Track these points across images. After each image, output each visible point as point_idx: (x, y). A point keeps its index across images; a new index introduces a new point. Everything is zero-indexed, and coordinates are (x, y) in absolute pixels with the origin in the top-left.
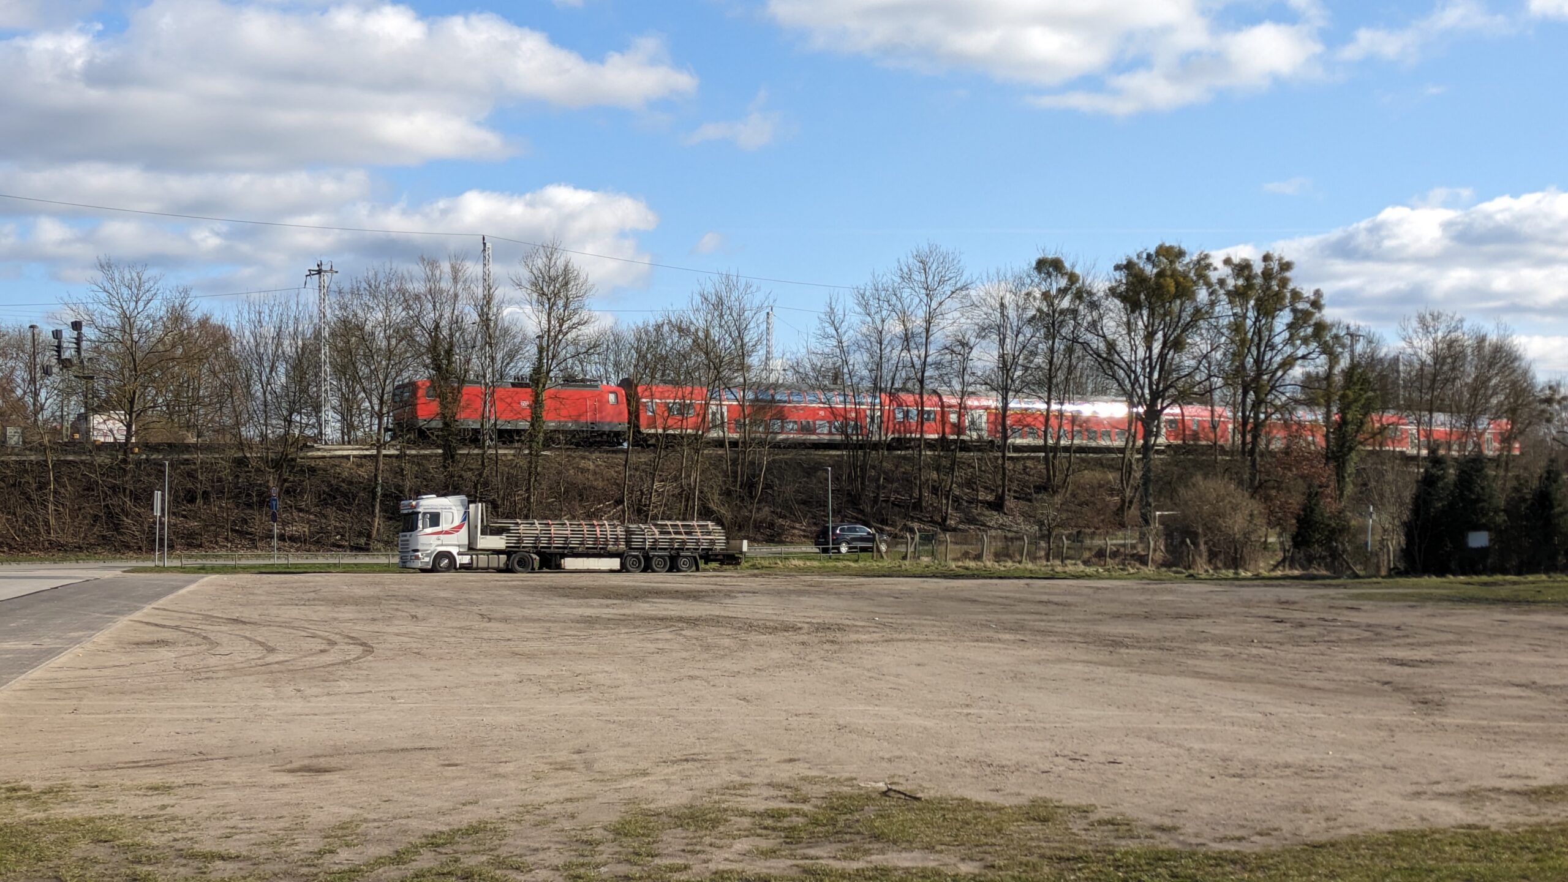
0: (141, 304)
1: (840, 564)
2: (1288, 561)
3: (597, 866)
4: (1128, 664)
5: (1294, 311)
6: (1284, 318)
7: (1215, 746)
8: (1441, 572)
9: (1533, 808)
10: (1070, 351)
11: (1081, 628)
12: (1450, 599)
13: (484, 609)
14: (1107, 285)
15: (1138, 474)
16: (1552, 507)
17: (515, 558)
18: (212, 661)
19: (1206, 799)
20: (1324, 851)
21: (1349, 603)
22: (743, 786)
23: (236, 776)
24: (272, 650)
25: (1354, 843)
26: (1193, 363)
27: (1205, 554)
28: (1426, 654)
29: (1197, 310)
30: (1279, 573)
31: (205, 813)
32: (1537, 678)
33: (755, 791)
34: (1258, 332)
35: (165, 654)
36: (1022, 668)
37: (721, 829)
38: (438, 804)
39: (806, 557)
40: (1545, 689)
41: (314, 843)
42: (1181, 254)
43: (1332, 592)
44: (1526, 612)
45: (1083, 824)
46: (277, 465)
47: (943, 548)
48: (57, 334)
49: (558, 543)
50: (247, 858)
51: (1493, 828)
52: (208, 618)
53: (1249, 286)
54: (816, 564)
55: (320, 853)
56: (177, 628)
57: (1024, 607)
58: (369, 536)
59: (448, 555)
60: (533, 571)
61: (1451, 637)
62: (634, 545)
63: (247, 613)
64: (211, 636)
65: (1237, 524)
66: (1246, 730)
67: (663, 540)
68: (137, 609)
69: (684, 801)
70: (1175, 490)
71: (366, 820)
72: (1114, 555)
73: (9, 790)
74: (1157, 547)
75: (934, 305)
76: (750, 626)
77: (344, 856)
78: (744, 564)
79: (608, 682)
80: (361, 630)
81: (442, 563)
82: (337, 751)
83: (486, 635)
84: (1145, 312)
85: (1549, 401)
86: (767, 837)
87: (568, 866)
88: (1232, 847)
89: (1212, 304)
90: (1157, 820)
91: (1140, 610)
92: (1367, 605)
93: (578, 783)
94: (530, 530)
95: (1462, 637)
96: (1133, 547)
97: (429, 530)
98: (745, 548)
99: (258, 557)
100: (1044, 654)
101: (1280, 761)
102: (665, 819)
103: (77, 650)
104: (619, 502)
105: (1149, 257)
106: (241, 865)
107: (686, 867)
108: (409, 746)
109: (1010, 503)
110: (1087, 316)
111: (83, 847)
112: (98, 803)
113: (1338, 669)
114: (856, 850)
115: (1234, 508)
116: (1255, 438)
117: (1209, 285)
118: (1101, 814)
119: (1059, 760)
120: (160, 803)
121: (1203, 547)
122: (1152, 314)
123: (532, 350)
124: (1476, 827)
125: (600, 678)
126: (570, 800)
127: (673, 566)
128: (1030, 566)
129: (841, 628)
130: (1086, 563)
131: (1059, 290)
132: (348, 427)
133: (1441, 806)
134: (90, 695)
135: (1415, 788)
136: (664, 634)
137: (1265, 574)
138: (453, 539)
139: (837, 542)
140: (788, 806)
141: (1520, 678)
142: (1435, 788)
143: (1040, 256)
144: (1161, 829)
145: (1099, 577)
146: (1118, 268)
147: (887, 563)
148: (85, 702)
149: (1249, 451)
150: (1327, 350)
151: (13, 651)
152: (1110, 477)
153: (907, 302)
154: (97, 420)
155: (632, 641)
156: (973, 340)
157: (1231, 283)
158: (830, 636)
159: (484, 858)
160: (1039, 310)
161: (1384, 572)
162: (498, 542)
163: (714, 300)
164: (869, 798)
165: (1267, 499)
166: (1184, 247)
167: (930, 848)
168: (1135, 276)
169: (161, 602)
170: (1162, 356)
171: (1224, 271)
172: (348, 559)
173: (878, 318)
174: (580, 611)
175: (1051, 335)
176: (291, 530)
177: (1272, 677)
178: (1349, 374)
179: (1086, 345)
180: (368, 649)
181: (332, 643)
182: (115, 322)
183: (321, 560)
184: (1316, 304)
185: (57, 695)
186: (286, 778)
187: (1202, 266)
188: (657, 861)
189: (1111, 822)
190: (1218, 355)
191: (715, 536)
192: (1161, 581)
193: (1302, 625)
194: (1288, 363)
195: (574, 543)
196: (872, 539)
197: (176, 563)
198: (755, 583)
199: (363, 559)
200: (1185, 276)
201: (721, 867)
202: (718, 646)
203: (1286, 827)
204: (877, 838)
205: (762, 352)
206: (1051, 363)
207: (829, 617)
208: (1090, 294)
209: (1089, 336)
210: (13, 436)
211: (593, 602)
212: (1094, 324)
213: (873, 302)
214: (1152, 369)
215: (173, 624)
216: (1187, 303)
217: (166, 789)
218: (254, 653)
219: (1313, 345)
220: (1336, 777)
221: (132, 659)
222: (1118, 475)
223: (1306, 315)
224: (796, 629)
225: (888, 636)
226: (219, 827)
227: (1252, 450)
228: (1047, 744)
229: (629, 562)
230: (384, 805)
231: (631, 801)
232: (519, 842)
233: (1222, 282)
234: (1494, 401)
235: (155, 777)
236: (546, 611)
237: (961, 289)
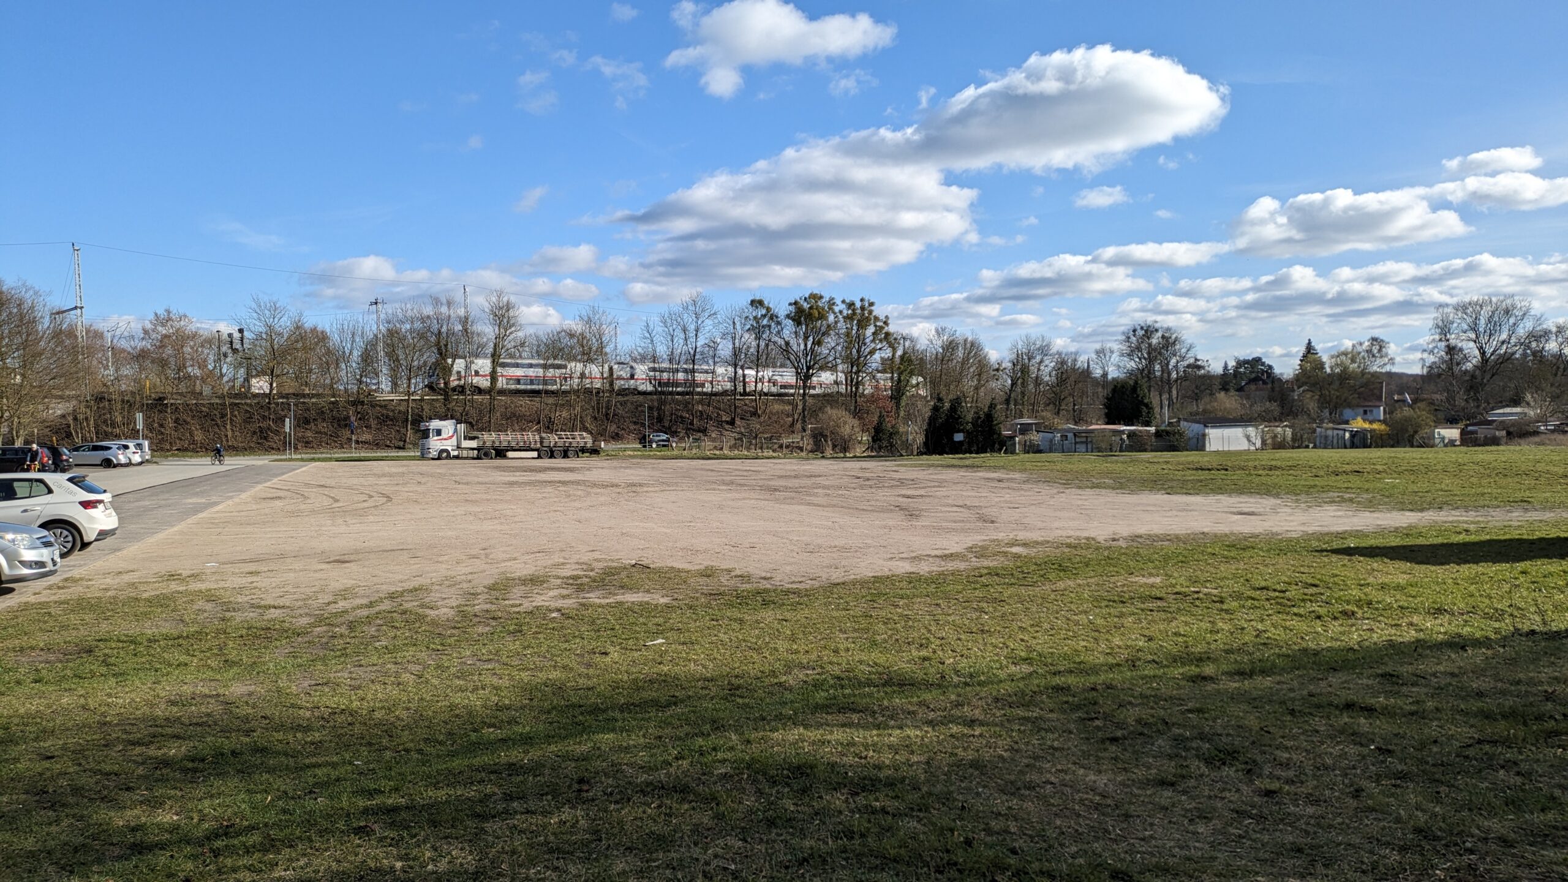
0: (276, 320)
1: (652, 453)
2: (872, 449)
3: (474, 605)
4: (777, 500)
5: (876, 326)
6: (871, 330)
7: (804, 538)
8: (941, 454)
9: (943, 563)
10: (767, 345)
11: (761, 483)
12: (942, 466)
13: (458, 478)
14: (786, 313)
15: (800, 407)
16: (992, 421)
17: (482, 452)
18: (303, 507)
19: (790, 564)
20: (838, 587)
21: (894, 469)
22: (563, 564)
23: (297, 566)
24: (337, 501)
25: (854, 583)
26: (828, 351)
27: (831, 446)
28: (922, 492)
29: (829, 326)
30: (865, 454)
31: (274, 585)
32: (968, 503)
33: (568, 566)
34: (858, 337)
35: (278, 503)
36: (724, 503)
37: (545, 585)
38: (401, 577)
39: (634, 450)
40: (969, 508)
41: (328, 598)
42: (821, 297)
43: (887, 463)
44: (975, 472)
45: (727, 577)
46: (354, 403)
47: (703, 444)
48: (230, 335)
49: (505, 444)
50: (289, 607)
51: (921, 573)
52: (307, 485)
53: (854, 314)
54: (639, 453)
55: (329, 604)
56: (288, 490)
57: (737, 473)
58: (405, 441)
59: (446, 451)
60: (491, 458)
61: (936, 484)
62: (545, 445)
63: (329, 482)
64: (306, 494)
65: (846, 430)
66: (822, 530)
67: (560, 443)
68: (269, 480)
69: (531, 572)
70: (817, 415)
71: (359, 586)
72: (787, 447)
73: (170, 576)
74: (807, 443)
75: (699, 322)
76: (594, 485)
77: (342, 605)
78: (602, 454)
79: (511, 514)
80: (387, 490)
81: (444, 455)
82: (357, 552)
83: (454, 491)
84: (804, 327)
85: (997, 370)
86: (567, 588)
87: (458, 607)
88: (794, 586)
89: (836, 323)
90: (764, 574)
91: (793, 474)
92: (903, 469)
93: (479, 565)
94: (489, 438)
95: (941, 484)
96: (798, 442)
97: (436, 438)
98: (602, 446)
99: (345, 453)
100: (737, 496)
101: (833, 545)
102: (518, 582)
103: (230, 502)
104: (539, 423)
105: (805, 299)
106: (284, 611)
107: (520, 605)
108: (395, 548)
109: (738, 422)
110: (775, 329)
111: (200, 604)
112: (217, 581)
113: (877, 500)
114: (610, 593)
115: (845, 423)
116: (857, 389)
117: (835, 313)
118: (738, 572)
119: (727, 547)
120: (250, 581)
121: (830, 443)
122: (807, 326)
123: (492, 345)
124: (914, 573)
125: (508, 512)
126: (471, 573)
127: (565, 455)
128: (746, 453)
129: (641, 485)
130: (774, 451)
131: (762, 315)
132: (395, 385)
133: (900, 564)
134: (230, 525)
135: (891, 556)
136: (549, 489)
137: (858, 455)
138: (449, 442)
139: (651, 442)
140: (583, 573)
141: (961, 503)
142: (901, 556)
143: (752, 298)
144: (765, 578)
145: (779, 458)
146: (790, 304)
147: (675, 452)
148: (226, 529)
149: (854, 395)
150: (891, 345)
151: (193, 504)
152: (787, 408)
153: (686, 321)
154: (254, 381)
155: (530, 493)
156: (719, 340)
157: (845, 312)
158: (634, 489)
159: (416, 604)
160: (752, 325)
161: (915, 453)
162: (474, 444)
163: (586, 319)
164: (625, 568)
165: (860, 418)
166: (822, 294)
167: (648, 591)
168: (799, 308)
169: (284, 477)
170: (812, 350)
171: (842, 307)
172: (394, 453)
173: (671, 329)
174: (508, 479)
175: (758, 338)
176: (363, 438)
177: (844, 505)
178: (902, 357)
179: (775, 343)
180: (389, 499)
181: (371, 497)
182: (263, 329)
183: (379, 454)
184: (886, 323)
185: (211, 526)
186: (324, 566)
187: (831, 303)
188: (507, 602)
189: (740, 576)
190: (839, 348)
191: (589, 441)
192: (808, 459)
193: (868, 480)
194: (872, 352)
195: (513, 444)
196: (668, 440)
197: (299, 456)
198: (606, 464)
199: (401, 453)
200: (823, 309)
201: (539, 604)
202: (575, 495)
203: (824, 576)
204: (622, 587)
205: (612, 346)
206: (758, 352)
207: (636, 479)
208: (777, 317)
209: (776, 339)
210: (207, 390)
211: (518, 474)
212: (779, 332)
213: (669, 321)
214: (807, 355)
215: (287, 488)
216: (824, 322)
217: (257, 573)
218: (327, 502)
219: (885, 343)
220: (856, 551)
221: (259, 507)
222: (790, 407)
223: (882, 328)
224: (617, 486)
225: (663, 488)
226: (278, 592)
227: (856, 394)
228: (723, 539)
229: (542, 453)
230: (372, 579)
231: (503, 573)
232: (437, 595)
233: (841, 312)
234: (971, 370)
235: (252, 567)
236: (490, 479)
237: (714, 314)
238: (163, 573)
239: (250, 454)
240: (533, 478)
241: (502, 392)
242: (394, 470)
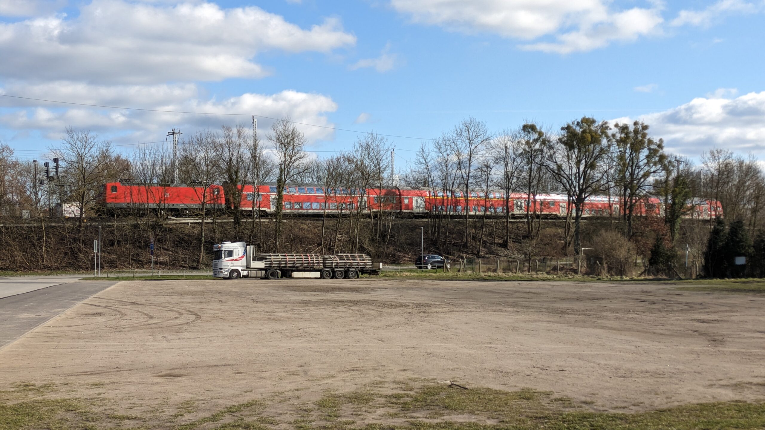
0: (87, 150)
1: (427, 274)
2: (647, 272)
3: (310, 422)
4: (569, 323)
5: (649, 149)
6: (644, 153)
7: (612, 362)
8: (722, 277)
10: (539, 169)
11: (546, 305)
12: (727, 290)
13: (254, 297)
14: (558, 137)
15: (573, 230)
17: (269, 272)
18: (123, 323)
19: (607, 388)
20: (665, 413)
21: (677, 292)
22: (381, 383)
23: (134, 378)
24: (151, 318)
25: (680, 409)
26: (600, 175)
27: (606, 269)
28: (715, 317)
29: (602, 149)
30: (642, 278)
31: (120, 397)
33: (386, 385)
34: (632, 160)
35: (100, 320)
36: (517, 325)
37: (371, 403)
38: (233, 392)
39: (411, 271)
41: (173, 411)
42: (594, 122)
43: (668, 287)
45: (547, 401)
46: (153, 227)
47: (477, 266)
48: (46, 165)
49: (290, 265)
50: (140, 419)
51: (748, 402)
52: (121, 302)
53: (627, 137)
54: (416, 274)
55: (176, 416)
56: (105, 307)
57: (518, 295)
58: (198, 262)
59: (237, 271)
60: (278, 278)
61: (727, 308)
62: (327, 265)
63: (139, 300)
64: (122, 311)
65: (622, 254)
66: (627, 354)
67: (341, 263)
68: (86, 298)
69: (353, 390)
70: (591, 238)
71: (197, 400)
72: (562, 269)
73: (24, 386)
74: (583, 265)
75: (473, 147)
76: (384, 305)
77: (187, 417)
78: (381, 275)
79: (315, 333)
80: (194, 307)
81: (234, 275)
82: (184, 366)
83: (255, 310)
84: (576, 150)
86: (393, 407)
87: (296, 422)
88: (620, 412)
89: (609, 146)
90: (583, 399)
91: (575, 296)
92: (686, 293)
93: (300, 381)
94: (276, 259)
95: (733, 309)
96: (571, 265)
97: (227, 259)
98: (381, 267)
99: (145, 272)
100: (527, 318)
101: (644, 369)
102: (343, 399)
103: (57, 318)
104: (320, 244)
105: (578, 123)
106: (138, 422)
107: (354, 422)
108: (218, 363)
109: (510, 244)
110: (547, 152)
111: (61, 413)
112: (67, 392)
113: (672, 324)
114: (436, 413)
115: (620, 246)
116: (630, 211)
117: (607, 137)
118: (556, 396)
119: (536, 369)
120: (98, 392)
121: (605, 265)
122: (579, 151)
123: (277, 171)
124: (740, 401)
125: (311, 330)
126: (297, 390)
127: (346, 276)
128: (520, 275)
129: (428, 306)
130: (548, 273)
131: (534, 140)
133: (723, 391)
134: (64, 339)
135: (710, 383)
136: (342, 309)
137: (636, 278)
138: (239, 263)
139: (426, 263)
140: (403, 392)
141: (761, 328)
142: (720, 382)
143: (524, 123)
144: (586, 403)
145: (554, 280)
146: (563, 129)
147: (450, 274)
148: (61, 343)
149: (627, 218)
150: (665, 168)
151: (26, 319)
152: (560, 231)
153: (459, 146)
154: (66, 206)
155: (326, 312)
156: (492, 165)
157: (618, 136)
158: (423, 309)
159: (255, 418)
160: (524, 150)
161: (694, 277)
162: (261, 264)
163: (365, 146)
164: (442, 388)
165: (637, 241)
166: (595, 118)
167: (472, 413)
168: (571, 133)
169: (98, 294)
170: (585, 172)
171: (615, 130)
172: (188, 273)
173: (445, 154)
174: (301, 298)
175: (530, 162)
176: (160, 259)
177: (639, 328)
178: (676, 180)
179: (547, 167)
180: (198, 317)
181: (181, 314)
182: (74, 159)
183: (175, 274)
184: (660, 146)
185: (48, 340)
186: (159, 380)
187: (604, 128)
188: (339, 419)
189: (561, 400)
190: (612, 171)
191: (368, 262)
192: (584, 281)
193: (654, 303)
194: (647, 175)
195: (298, 265)
196: (442, 262)
197: (105, 275)
198: (386, 284)
199: (195, 273)
200: (596, 132)
201: (371, 422)
202: (368, 315)
203: (647, 402)
204: (446, 408)
205: (389, 171)
206: (530, 175)
207: (422, 300)
208: (549, 141)
209: (549, 162)
210: (26, 214)
211: (308, 293)
212: (551, 156)
213: (443, 147)
214: (580, 178)
215: (104, 305)
216: (597, 146)
217: (101, 385)
218: (143, 319)
219: (659, 166)
220: (671, 377)
221: (84, 322)
222: (563, 230)
223: (655, 151)
224: (406, 306)
225: (451, 309)
226: (126, 404)
227: (629, 217)
228: (529, 362)
229: (325, 274)
230: (206, 393)
231: (326, 390)
232: (272, 410)
233: (614, 136)
234: (748, 193)
235: (95, 379)
236: (285, 298)
237: (486, 140)
238: (18, 383)
239: (62, 273)
240: (324, 298)
241: (286, 216)
242: (193, 289)
